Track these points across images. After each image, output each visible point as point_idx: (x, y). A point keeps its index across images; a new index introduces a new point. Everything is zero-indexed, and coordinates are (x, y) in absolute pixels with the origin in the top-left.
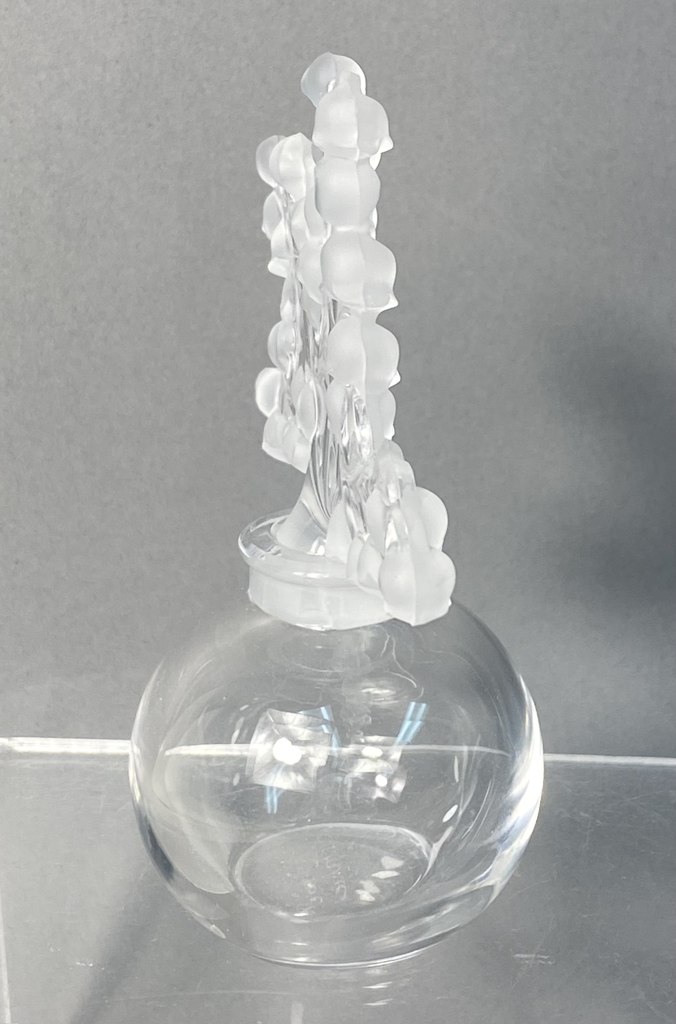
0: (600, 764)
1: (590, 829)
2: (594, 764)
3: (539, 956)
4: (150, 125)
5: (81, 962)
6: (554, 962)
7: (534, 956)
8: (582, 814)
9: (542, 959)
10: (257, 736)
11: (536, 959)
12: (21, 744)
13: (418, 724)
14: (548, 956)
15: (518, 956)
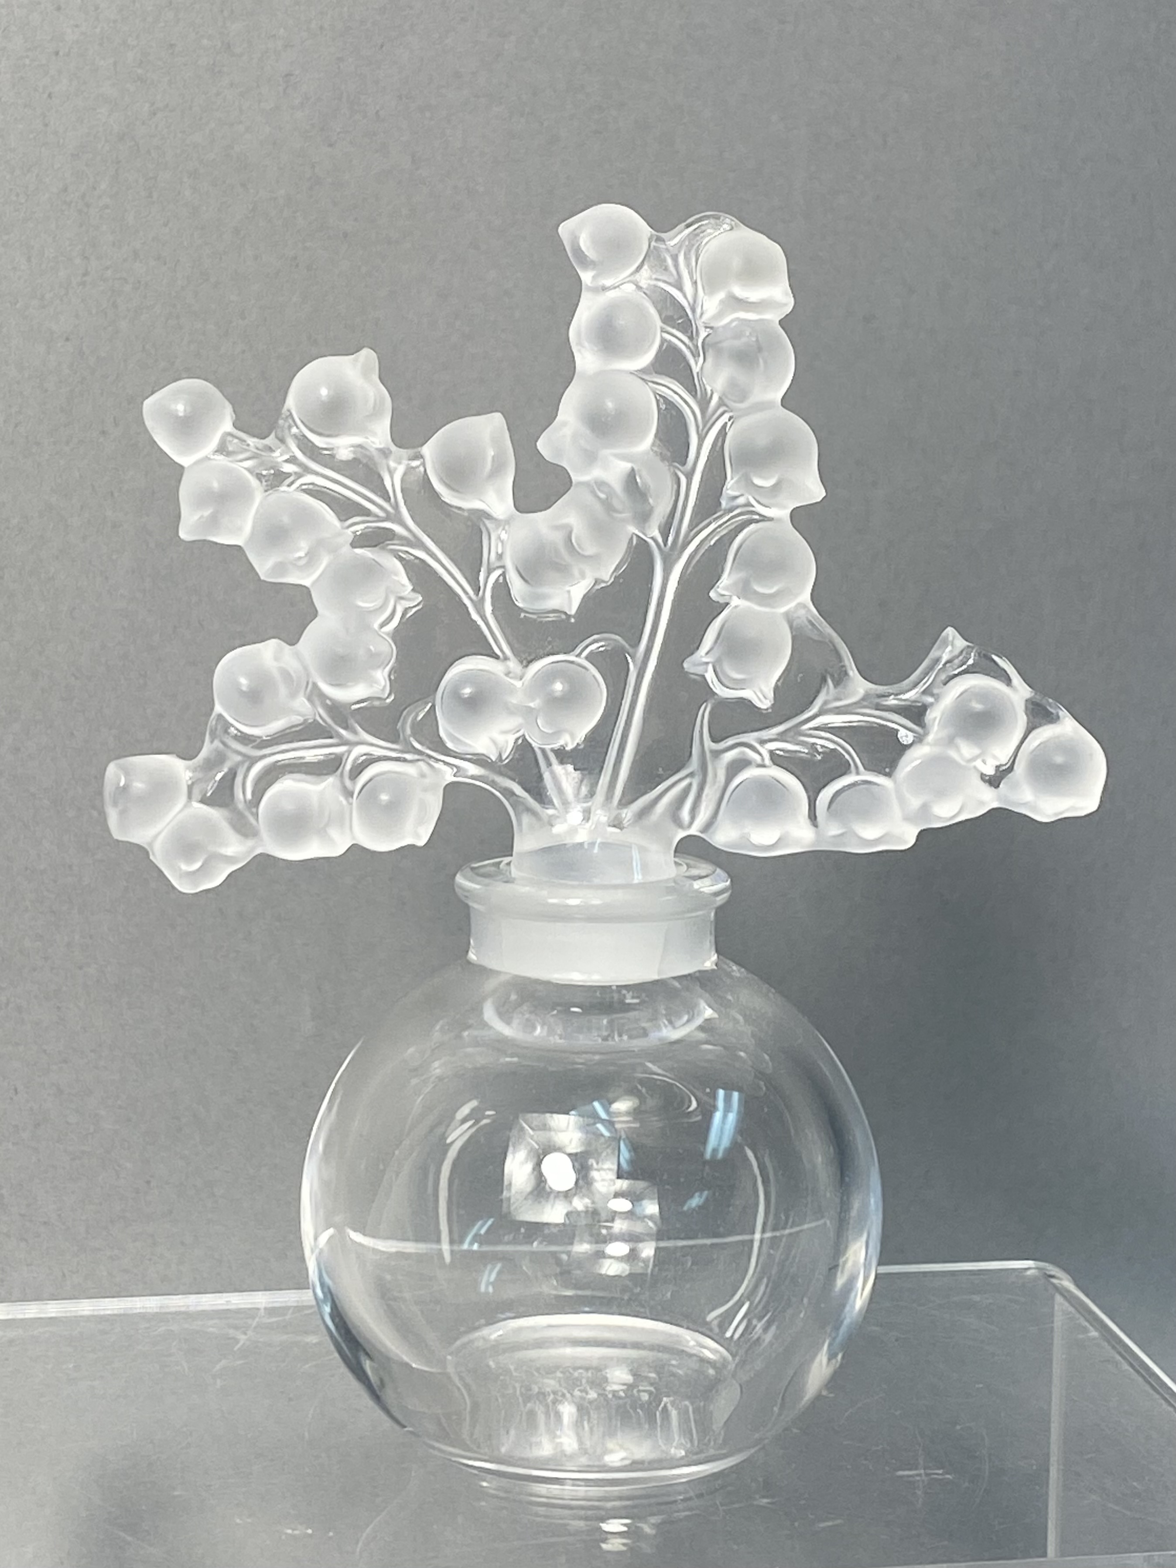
15: (901, 1473)
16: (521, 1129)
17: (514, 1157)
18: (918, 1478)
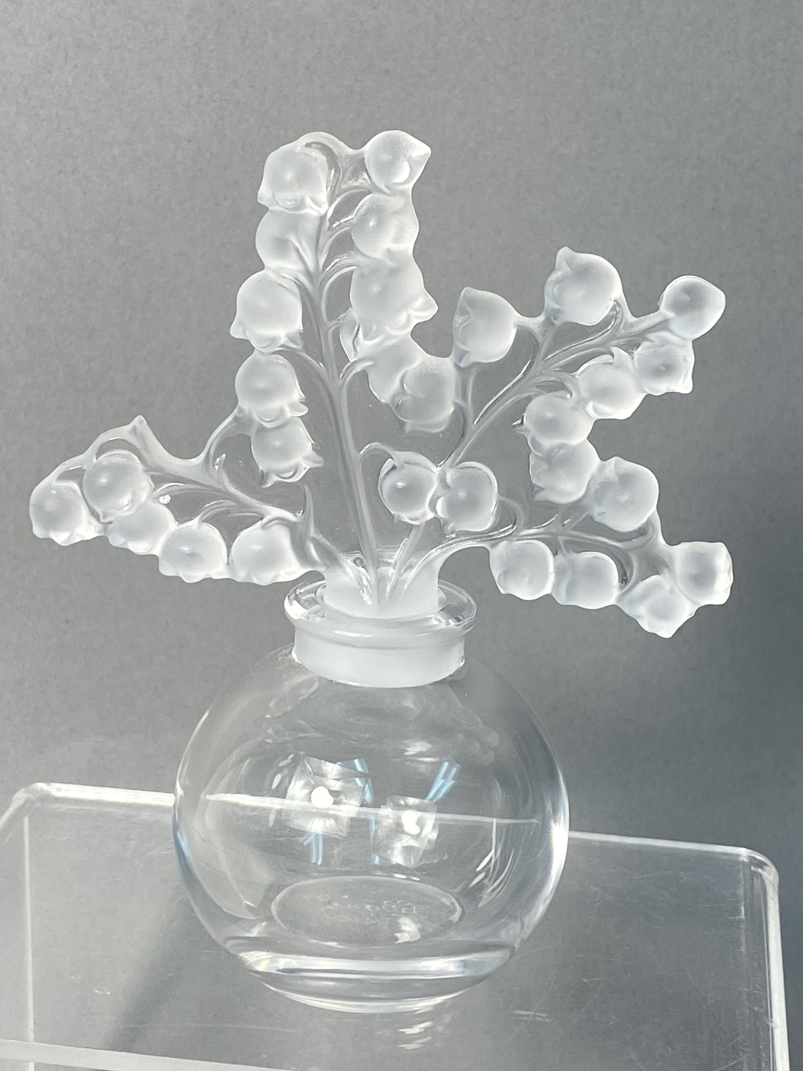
0: (614, 843)
1: (599, 901)
2: (609, 842)
3: (537, 1014)
4: (217, 205)
5: (99, 990)
6: (551, 1020)
7: (532, 1013)
8: (592, 888)
9: (540, 1017)
10: (295, 782)
11: (534, 1016)
12: (59, 790)
13: (450, 783)
14: (546, 1014)
15: (518, 1012)
16: (305, 766)
17: (295, 784)
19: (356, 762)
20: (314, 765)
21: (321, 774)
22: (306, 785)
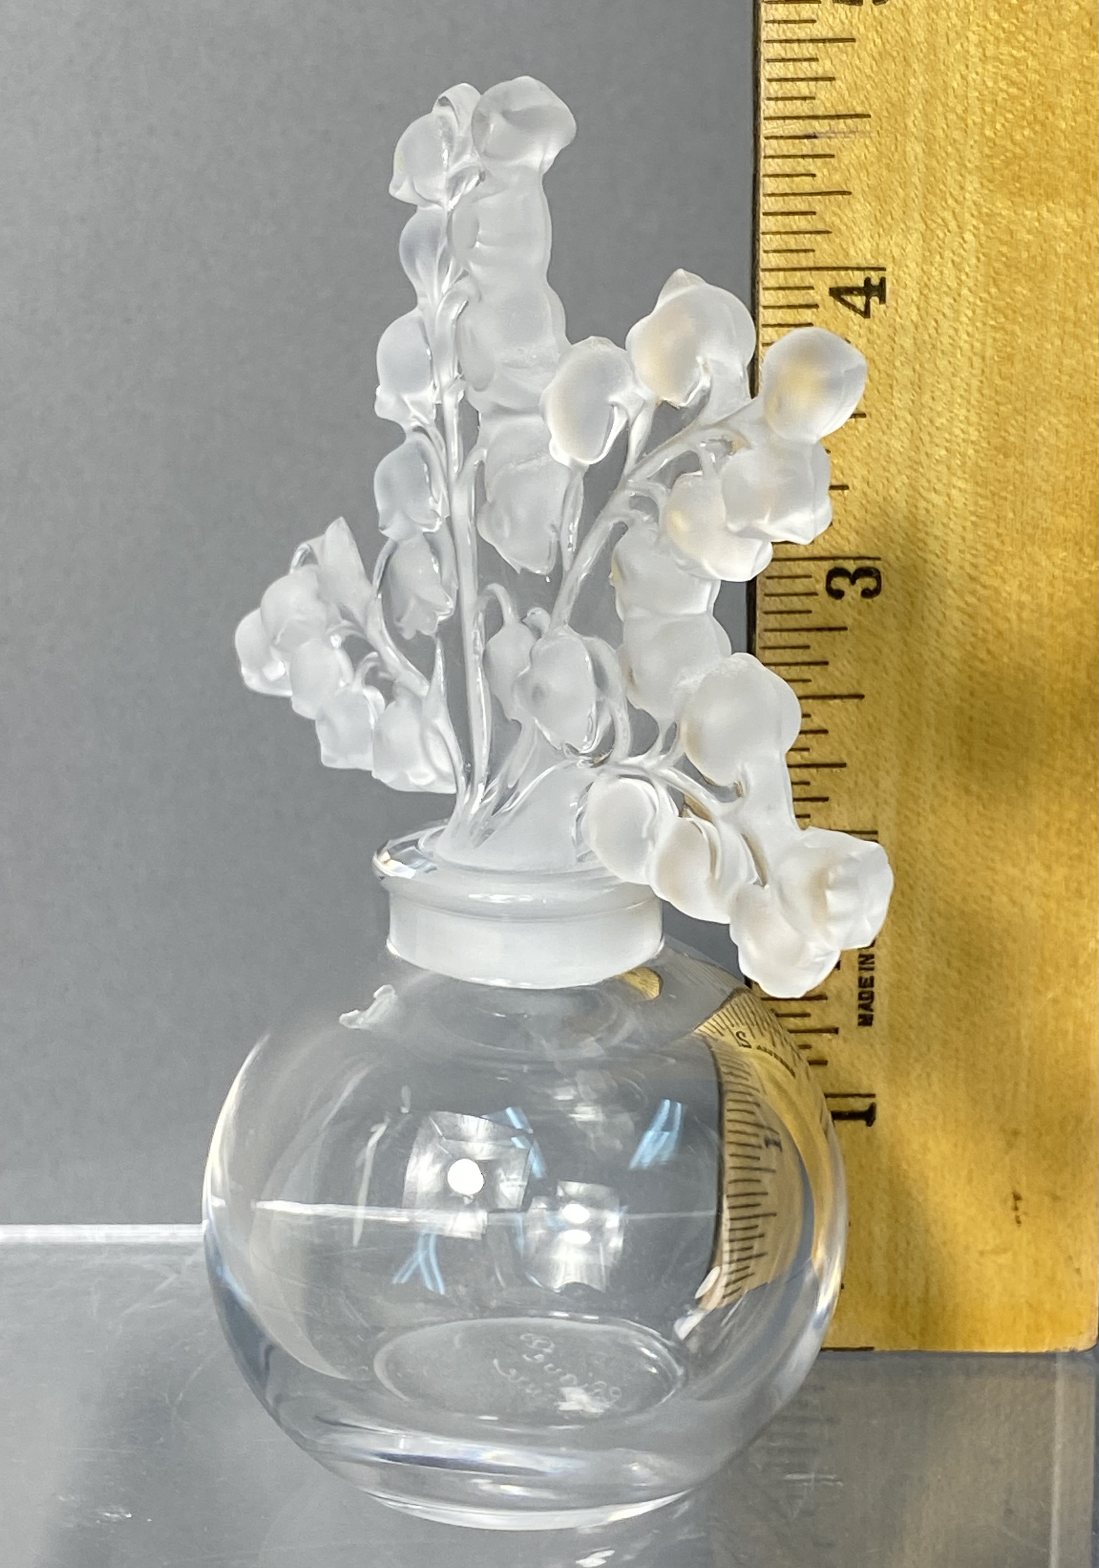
3: (821, 1476)
7: (812, 1476)
11: (817, 1480)
15: (789, 1477)
16: (431, 1127)
18: (806, 1484)
19: (509, 1111)
20: (445, 1122)
21: (458, 1136)
22: (439, 1156)
